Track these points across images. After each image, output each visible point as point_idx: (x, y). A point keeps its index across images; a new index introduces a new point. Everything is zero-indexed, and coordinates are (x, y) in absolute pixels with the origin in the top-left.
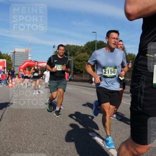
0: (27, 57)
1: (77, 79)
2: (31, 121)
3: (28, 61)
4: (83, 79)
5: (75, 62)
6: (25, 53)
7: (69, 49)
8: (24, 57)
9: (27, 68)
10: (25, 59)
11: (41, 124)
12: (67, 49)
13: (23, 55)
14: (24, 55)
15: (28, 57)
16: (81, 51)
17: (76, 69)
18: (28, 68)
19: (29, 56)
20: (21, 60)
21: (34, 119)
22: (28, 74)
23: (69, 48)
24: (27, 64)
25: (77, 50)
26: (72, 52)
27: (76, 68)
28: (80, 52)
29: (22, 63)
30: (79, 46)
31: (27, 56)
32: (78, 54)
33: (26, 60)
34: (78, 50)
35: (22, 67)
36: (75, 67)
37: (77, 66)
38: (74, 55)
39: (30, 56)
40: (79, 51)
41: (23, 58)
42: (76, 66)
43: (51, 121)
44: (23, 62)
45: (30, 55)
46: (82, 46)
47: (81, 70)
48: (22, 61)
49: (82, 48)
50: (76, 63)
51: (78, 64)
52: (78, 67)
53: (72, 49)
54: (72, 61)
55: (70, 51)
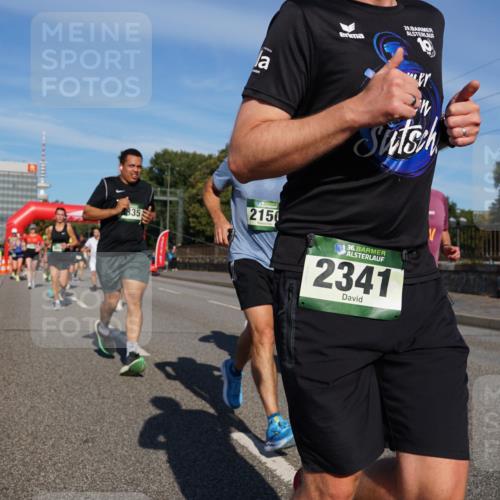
0: (32, 190)
1: (195, 261)
2: (45, 396)
3: (36, 204)
4: (216, 262)
5: (191, 205)
6: (28, 177)
7: (169, 165)
8: (22, 190)
9: (33, 226)
10: (26, 197)
11: (78, 406)
12: (164, 164)
13: (18, 183)
14: (22, 183)
15: (36, 191)
16: (208, 171)
17: (194, 228)
18: (37, 224)
19: (39, 185)
20: (15, 199)
21: (55, 391)
22: (35, 243)
23: (170, 161)
24: (33, 213)
25: (196, 169)
26: (179, 173)
27: (192, 225)
28: (204, 174)
29: (17, 209)
30: (201, 156)
31: (34, 187)
32: (197, 182)
33: (29, 200)
34: (199, 167)
35: (16, 221)
36: (189, 223)
37: (194, 220)
38: (185, 184)
39: (41, 188)
40: (200, 170)
41: (20, 193)
42: (191, 220)
43: (109, 398)
44: (20, 206)
45: (42, 183)
46: (210, 157)
47: (208, 233)
48: (17, 203)
49: (212, 161)
50: (191, 208)
51: (198, 214)
52: (200, 223)
53: (181, 166)
54: (181, 203)
55: (172, 169)
